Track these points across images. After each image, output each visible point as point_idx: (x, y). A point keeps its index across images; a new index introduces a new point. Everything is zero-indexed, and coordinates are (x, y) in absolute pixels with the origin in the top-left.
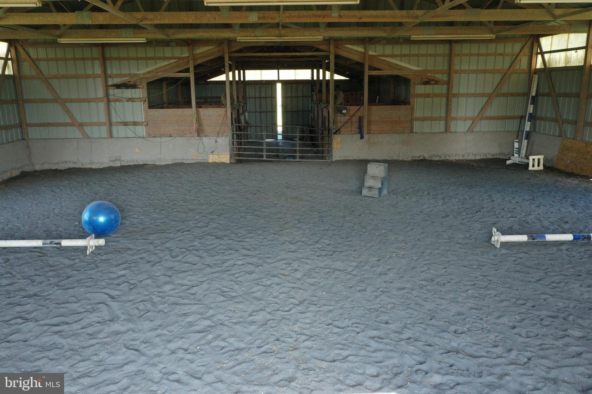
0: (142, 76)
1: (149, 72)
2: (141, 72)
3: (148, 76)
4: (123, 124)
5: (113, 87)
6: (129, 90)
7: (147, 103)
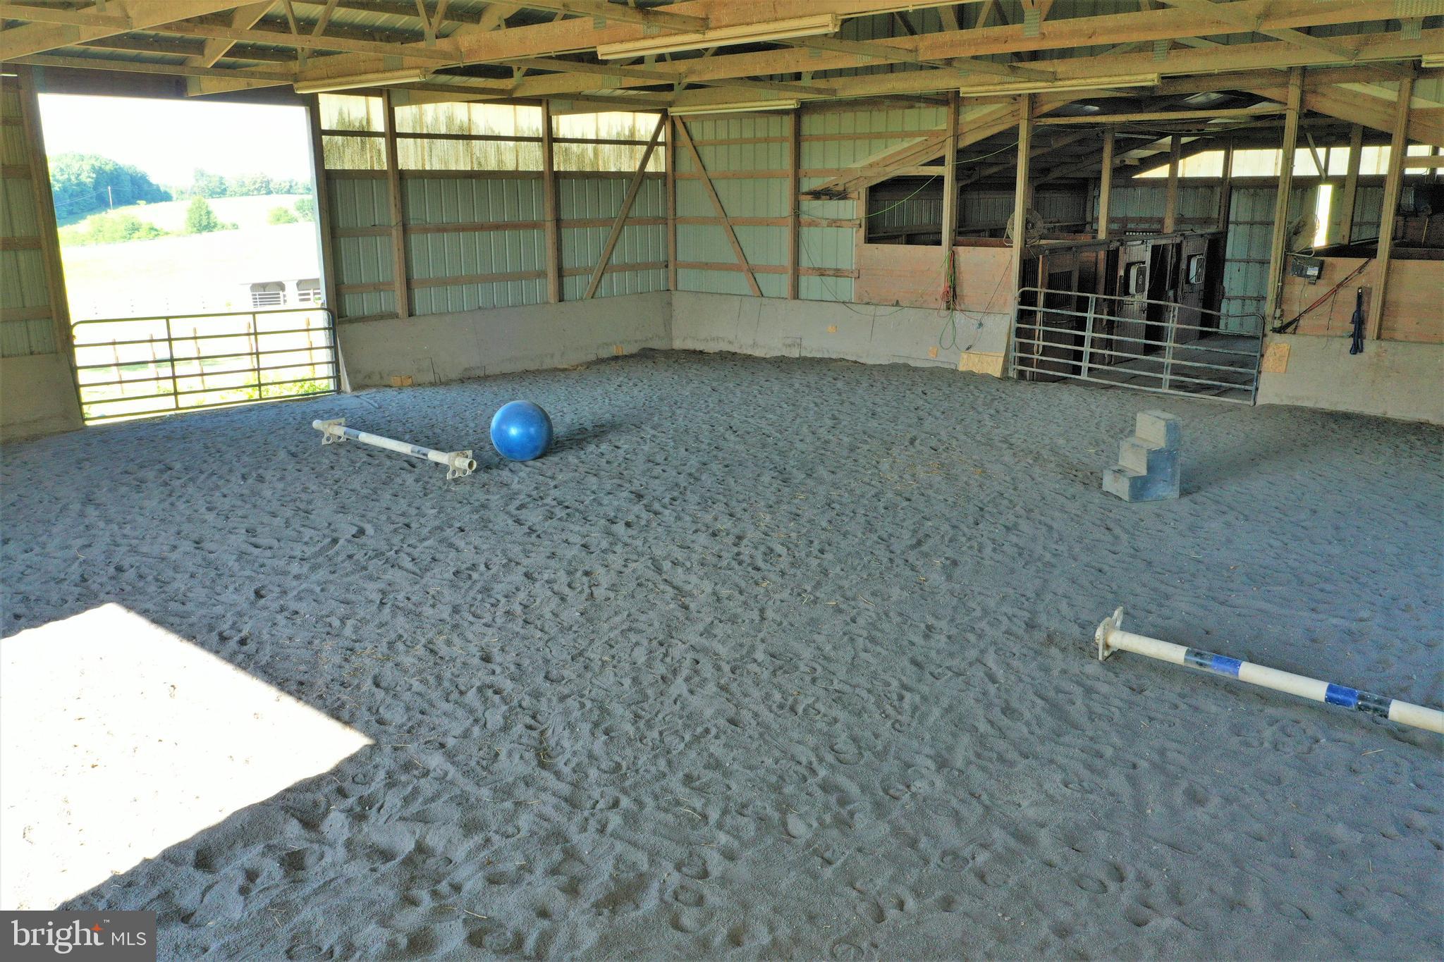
0: (859, 174)
1: (871, 165)
2: (858, 165)
3: (869, 173)
4: (818, 273)
5: (809, 197)
6: (834, 203)
7: (862, 231)
